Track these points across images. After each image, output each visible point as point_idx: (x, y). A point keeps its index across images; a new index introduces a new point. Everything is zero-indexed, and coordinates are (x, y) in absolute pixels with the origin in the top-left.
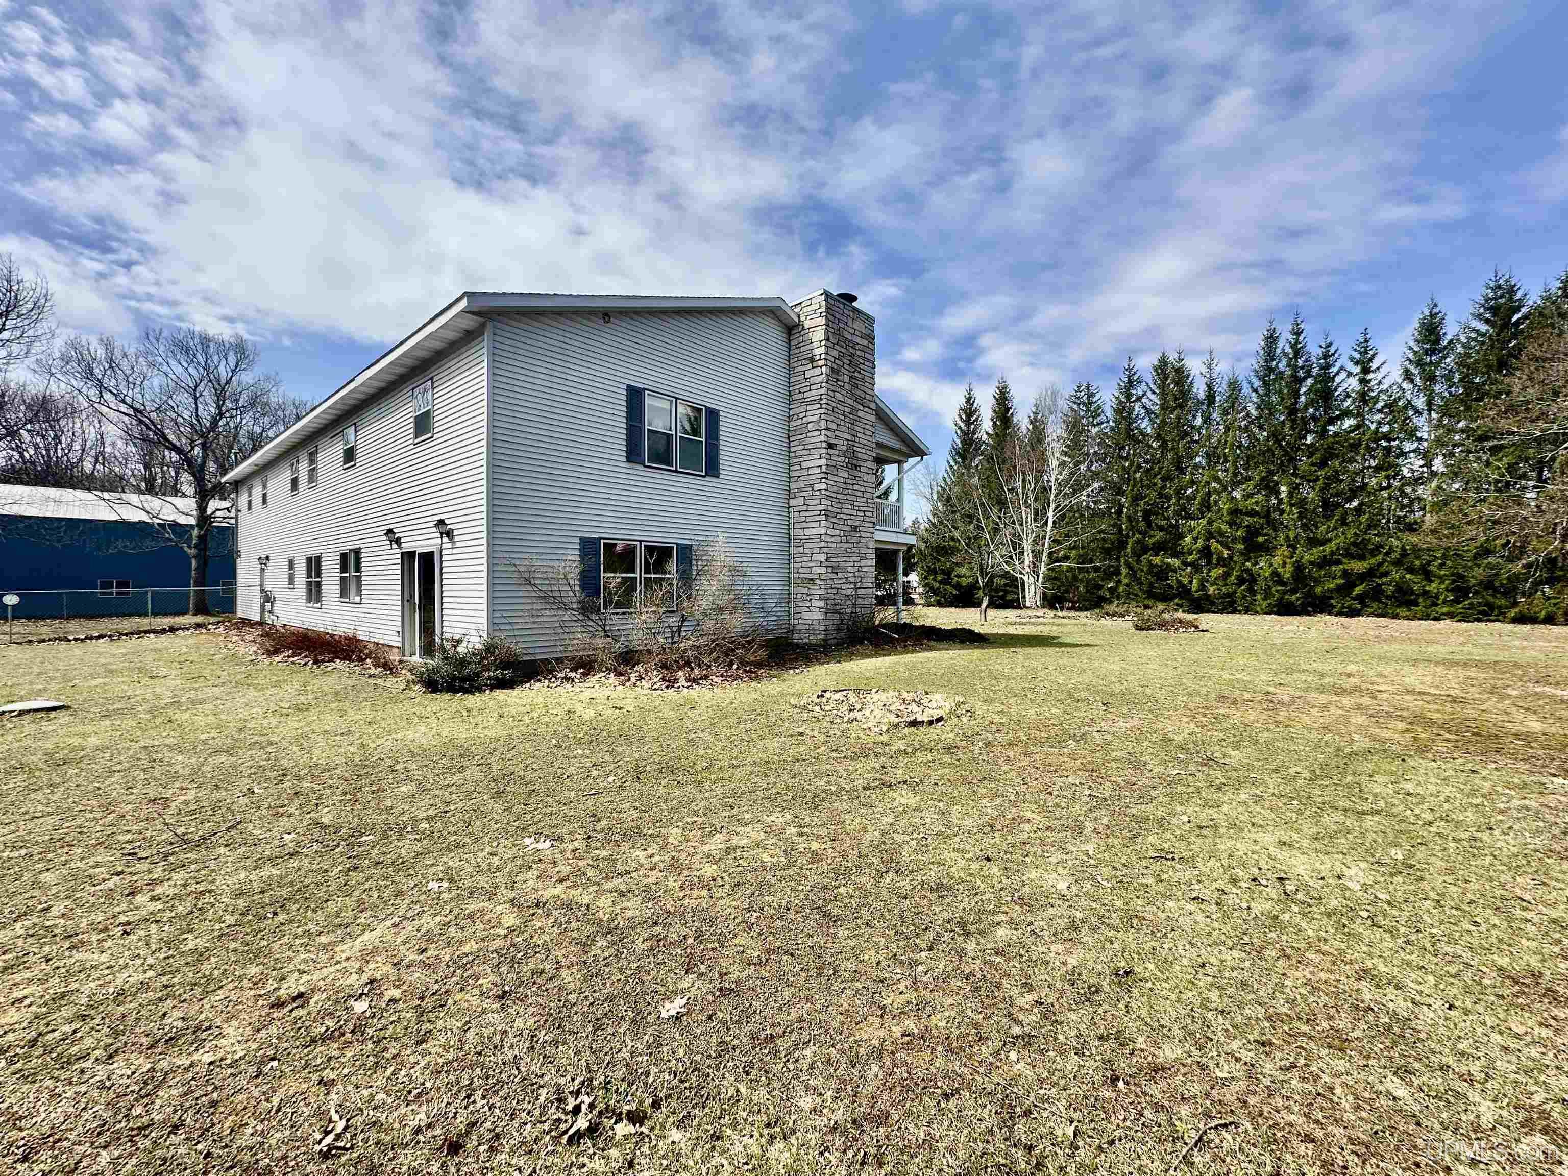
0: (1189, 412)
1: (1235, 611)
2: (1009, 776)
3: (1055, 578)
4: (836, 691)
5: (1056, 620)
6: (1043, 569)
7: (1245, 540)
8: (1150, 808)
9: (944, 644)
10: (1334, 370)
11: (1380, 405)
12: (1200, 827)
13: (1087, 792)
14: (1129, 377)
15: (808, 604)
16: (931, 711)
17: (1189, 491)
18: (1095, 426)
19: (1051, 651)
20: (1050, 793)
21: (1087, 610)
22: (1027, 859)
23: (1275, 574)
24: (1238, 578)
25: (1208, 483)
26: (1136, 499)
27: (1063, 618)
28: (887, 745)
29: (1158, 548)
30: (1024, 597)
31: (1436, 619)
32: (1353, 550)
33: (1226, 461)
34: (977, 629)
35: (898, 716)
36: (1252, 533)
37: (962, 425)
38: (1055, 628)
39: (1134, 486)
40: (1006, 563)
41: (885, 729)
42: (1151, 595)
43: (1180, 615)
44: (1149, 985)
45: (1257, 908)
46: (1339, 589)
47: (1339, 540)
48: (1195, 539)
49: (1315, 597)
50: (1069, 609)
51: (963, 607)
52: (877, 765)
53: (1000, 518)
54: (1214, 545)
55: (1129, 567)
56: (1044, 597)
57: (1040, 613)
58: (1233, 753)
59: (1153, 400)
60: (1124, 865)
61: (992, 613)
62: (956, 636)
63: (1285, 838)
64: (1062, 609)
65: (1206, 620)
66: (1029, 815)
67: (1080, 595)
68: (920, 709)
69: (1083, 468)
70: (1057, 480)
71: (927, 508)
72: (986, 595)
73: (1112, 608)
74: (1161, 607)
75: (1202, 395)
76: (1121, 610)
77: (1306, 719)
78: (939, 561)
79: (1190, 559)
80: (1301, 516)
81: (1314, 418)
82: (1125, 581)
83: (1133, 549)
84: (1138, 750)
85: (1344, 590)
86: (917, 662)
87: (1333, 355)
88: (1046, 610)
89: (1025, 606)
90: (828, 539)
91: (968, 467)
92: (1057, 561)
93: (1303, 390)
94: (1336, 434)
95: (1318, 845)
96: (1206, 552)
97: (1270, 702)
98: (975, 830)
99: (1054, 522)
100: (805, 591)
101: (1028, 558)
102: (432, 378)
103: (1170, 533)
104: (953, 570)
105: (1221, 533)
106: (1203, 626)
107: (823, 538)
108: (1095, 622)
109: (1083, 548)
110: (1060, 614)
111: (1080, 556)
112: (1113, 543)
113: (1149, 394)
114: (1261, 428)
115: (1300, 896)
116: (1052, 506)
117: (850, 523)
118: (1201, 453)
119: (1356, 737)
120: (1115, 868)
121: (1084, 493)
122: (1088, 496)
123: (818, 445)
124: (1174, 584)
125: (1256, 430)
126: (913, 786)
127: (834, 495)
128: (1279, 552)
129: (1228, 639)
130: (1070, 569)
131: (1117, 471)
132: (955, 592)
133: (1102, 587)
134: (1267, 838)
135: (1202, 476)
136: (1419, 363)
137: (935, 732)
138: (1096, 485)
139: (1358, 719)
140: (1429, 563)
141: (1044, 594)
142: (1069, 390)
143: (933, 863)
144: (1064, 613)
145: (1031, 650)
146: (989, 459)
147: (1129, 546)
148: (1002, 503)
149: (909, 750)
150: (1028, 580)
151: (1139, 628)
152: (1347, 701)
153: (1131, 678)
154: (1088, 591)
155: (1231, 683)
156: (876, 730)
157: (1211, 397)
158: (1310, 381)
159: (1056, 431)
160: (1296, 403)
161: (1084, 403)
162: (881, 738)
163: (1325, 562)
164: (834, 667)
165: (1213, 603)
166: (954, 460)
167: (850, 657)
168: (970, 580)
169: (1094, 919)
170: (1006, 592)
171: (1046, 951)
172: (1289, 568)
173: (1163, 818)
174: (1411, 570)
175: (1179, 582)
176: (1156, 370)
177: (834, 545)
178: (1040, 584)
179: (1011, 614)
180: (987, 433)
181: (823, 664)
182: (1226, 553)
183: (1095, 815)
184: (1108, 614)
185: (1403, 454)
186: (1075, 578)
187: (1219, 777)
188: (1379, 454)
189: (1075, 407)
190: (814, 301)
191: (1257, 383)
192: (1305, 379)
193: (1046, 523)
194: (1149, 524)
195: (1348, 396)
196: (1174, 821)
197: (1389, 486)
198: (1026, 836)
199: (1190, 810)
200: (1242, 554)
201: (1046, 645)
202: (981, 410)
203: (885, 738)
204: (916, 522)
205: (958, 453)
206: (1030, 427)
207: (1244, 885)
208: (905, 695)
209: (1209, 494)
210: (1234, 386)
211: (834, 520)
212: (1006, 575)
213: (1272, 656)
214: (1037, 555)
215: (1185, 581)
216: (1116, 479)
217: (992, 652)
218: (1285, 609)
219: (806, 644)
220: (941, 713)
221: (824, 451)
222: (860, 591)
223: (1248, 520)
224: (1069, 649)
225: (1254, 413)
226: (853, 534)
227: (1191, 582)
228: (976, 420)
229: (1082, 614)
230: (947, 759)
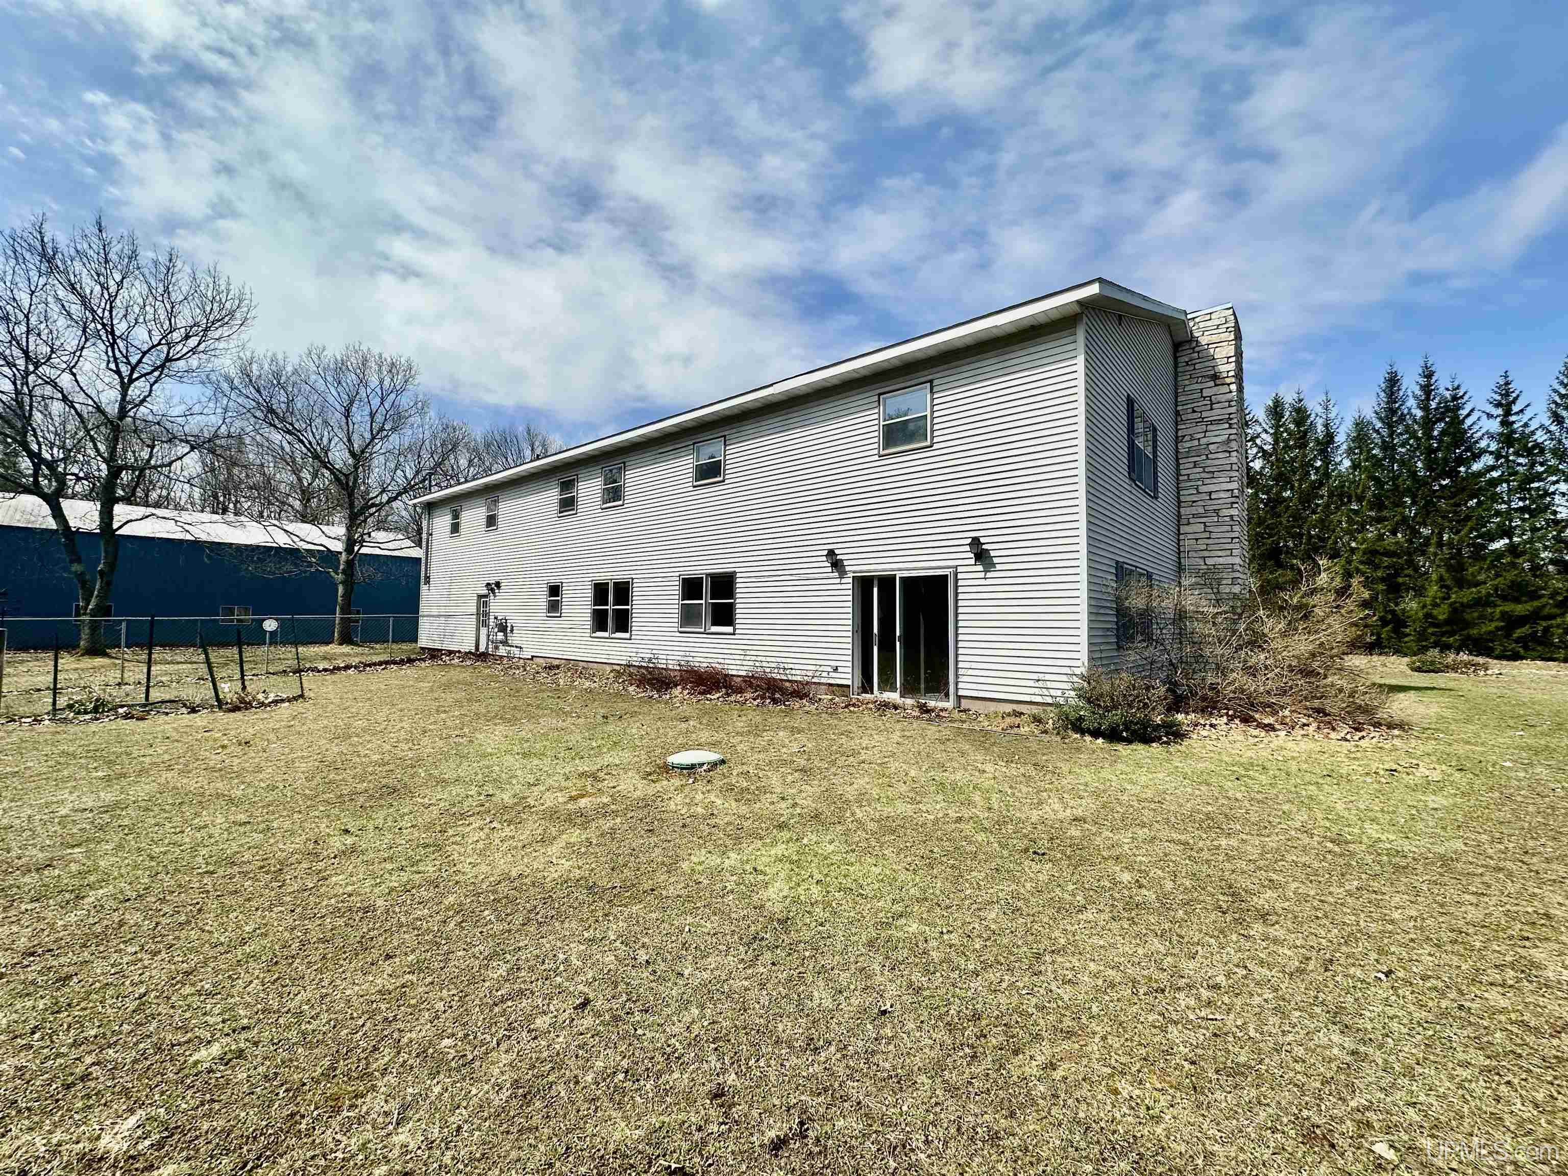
10: (1464, 412)
59: (1267, 440)
87: (1462, 397)
102: (931, 381)
113: (1263, 434)
123: (1227, 467)
157: (1329, 438)
176: (1270, 410)
190: (1213, 316)
221: (1237, 474)
223: (1386, 561)
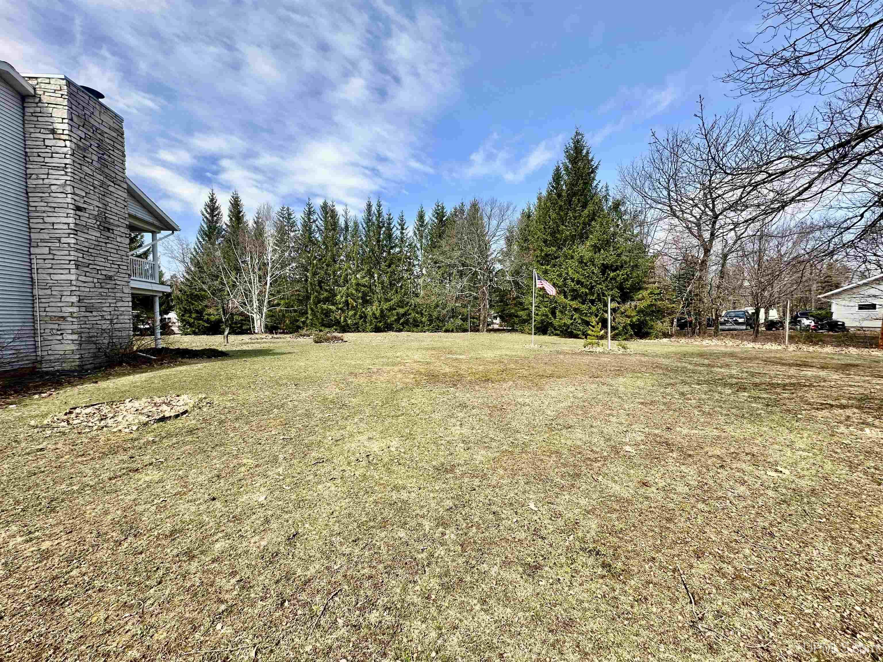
0: (338, 233)
1: (359, 331)
2: (234, 440)
3: (272, 316)
4: (88, 407)
5: (273, 340)
6: (265, 310)
7: (362, 298)
8: (314, 437)
9: (195, 360)
10: (392, 226)
11: (407, 244)
12: (337, 441)
13: (281, 438)
14: (309, 209)
15: (60, 337)
16: (179, 408)
17: (339, 273)
18: (292, 231)
19: (268, 358)
20: (260, 444)
21: (291, 333)
22: (242, 489)
23: (374, 314)
24: (360, 315)
25: (346, 270)
26: (315, 274)
27: (277, 338)
28: (136, 439)
29: (326, 300)
30: (254, 327)
31: (425, 332)
32: (400, 304)
33: (354, 260)
34: (221, 348)
35: (149, 416)
36: (365, 295)
37: (208, 216)
38: (272, 345)
39: (313, 267)
40: (242, 306)
41: (135, 428)
42: (323, 325)
43: (336, 334)
44: (305, 537)
45: (357, 473)
46: (396, 320)
47: (395, 299)
48: (342, 297)
49: (388, 324)
50: (280, 333)
51: (213, 334)
52: (126, 458)
53: (236, 278)
54: (350, 300)
55: (312, 309)
56: (266, 327)
57: (264, 336)
58: (353, 400)
59: (320, 223)
60: (299, 473)
61: (232, 338)
62: (204, 354)
63: (371, 436)
64: (276, 334)
65: (347, 336)
66: (245, 461)
67: (287, 325)
68: (169, 408)
69: (287, 254)
70: (271, 259)
71: (182, 268)
72: (227, 326)
73: (304, 332)
74: (327, 330)
75: (343, 226)
76: (308, 333)
77: (382, 379)
78: (193, 304)
79: (340, 306)
80: (382, 289)
81: (386, 245)
82: (310, 317)
83: (313, 300)
84: (311, 407)
85: (397, 321)
86: (170, 375)
87: (392, 219)
88: (267, 335)
89: (254, 332)
90: (80, 284)
91: (213, 244)
92: (273, 306)
93: (382, 232)
94: (393, 254)
95: (382, 435)
96: (347, 303)
97: (370, 373)
98: (206, 482)
99: (271, 284)
100: (56, 326)
101: (256, 304)
103: (331, 293)
104: (205, 310)
105: (352, 294)
106: (345, 339)
107: (74, 283)
108: (295, 340)
109: (288, 299)
110: (275, 336)
111: (286, 303)
112: (303, 297)
113: (319, 220)
114: (367, 246)
115: (375, 461)
116: (269, 275)
117: (104, 273)
118: (344, 254)
119: (398, 383)
120: (293, 477)
121: (288, 268)
122: (290, 270)
123: (65, 205)
124: (333, 319)
125: (365, 247)
126: (157, 465)
127: (86, 249)
128: (374, 304)
129: (355, 344)
130: (281, 311)
131: (304, 258)
132: (206, 325)
133: (298, 321)
134: (363, 438)
135: (345, 265)
136: (418, 230)
137: (179, 423)
138: (294, 265)
139: (399, 376)
140: (422, 310)
141: (266, 325)
142: (277, 209)
143: (169, 517)
144: (278, 336)
145: (256, 359)
146: (228, 241)
147: (312, 299)
148: (238, 270)
149: (157, 439)
150: (256, 317)
151: (316, 342)
152: (396, 369)
153: (310, 369)
154: (291, 323)
155: (355, 366)
156: (127, 430)
157: (347, 227)
158: (384, 229)
159: (270, 230)
160: (379, 238)
161: (286, 218)
162: (132, 435)
163: (391, 309)
164: (89, 386)
165: (350, 328)
166: (202, 238)
167: (107, 377)
168: (217, 317)
169: (278, 512)
170: (242, 325)
171: (247, 544)
172: (379, 311)
173: (320, 441)
174: (418, 313)
175: (335, 318)
176: (322, 208)
177: (88, 290)
178: (263, 319)
179: (246, 338)
180: (226, 224)
181: (76, 385)
182: (355, 304)
183: (285, 449)
184: (301, 335)
185: (414, 266)
186: (284, 316)
187: (346, 413)
188: (407, 264)
189: (281, 219)
190: (52, 81)
191: (365, 226)
192: (382, 227)
193: (266, 283)
194: (321, 287)
195: (397, 238)
196: (325, 441)
197: (410, 278)
198: (242, 474)
199: (333, 434)
200: (361, 305)
201: (266, 355)
202: (222, 208)
203: (135, 435)
204: (174, 276)
205: (205, 234)
206: (255, 225)
207: (353, 464)
208: (157, 400)
209: (347, 275)
210: (356, 224)
211: (86, 269)
212: (242, 314)
213: (371, 351)
214: (261, 302)
215: (338, 317)
216: (304, 263)
217: (229, 362)
218: (377, 330)
219: (58, 371)
220: (186, 408)
221: (72, 212)
222: (116, 326)
223: (363, 289)
224: (279, 356)
225: (364, 239)
226: (108, 281)
227: (340, 318)
228: (218, 214)
229: (288, 336)
230: (189, 438)
